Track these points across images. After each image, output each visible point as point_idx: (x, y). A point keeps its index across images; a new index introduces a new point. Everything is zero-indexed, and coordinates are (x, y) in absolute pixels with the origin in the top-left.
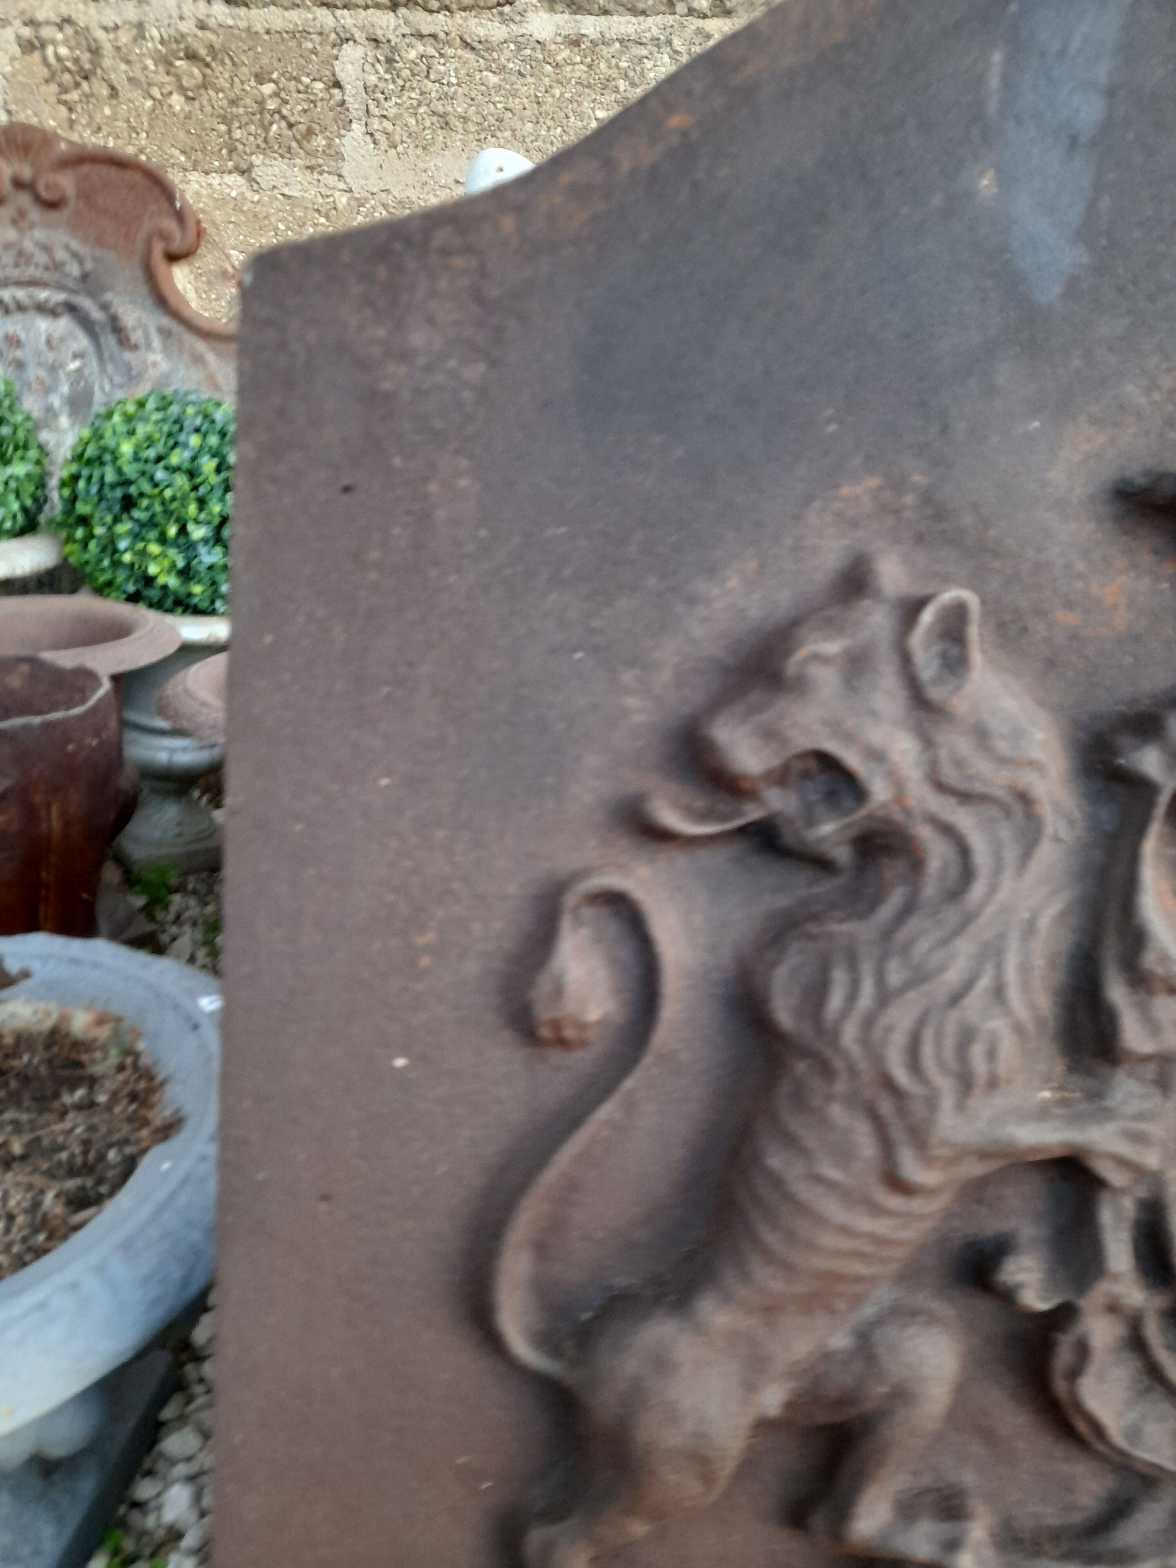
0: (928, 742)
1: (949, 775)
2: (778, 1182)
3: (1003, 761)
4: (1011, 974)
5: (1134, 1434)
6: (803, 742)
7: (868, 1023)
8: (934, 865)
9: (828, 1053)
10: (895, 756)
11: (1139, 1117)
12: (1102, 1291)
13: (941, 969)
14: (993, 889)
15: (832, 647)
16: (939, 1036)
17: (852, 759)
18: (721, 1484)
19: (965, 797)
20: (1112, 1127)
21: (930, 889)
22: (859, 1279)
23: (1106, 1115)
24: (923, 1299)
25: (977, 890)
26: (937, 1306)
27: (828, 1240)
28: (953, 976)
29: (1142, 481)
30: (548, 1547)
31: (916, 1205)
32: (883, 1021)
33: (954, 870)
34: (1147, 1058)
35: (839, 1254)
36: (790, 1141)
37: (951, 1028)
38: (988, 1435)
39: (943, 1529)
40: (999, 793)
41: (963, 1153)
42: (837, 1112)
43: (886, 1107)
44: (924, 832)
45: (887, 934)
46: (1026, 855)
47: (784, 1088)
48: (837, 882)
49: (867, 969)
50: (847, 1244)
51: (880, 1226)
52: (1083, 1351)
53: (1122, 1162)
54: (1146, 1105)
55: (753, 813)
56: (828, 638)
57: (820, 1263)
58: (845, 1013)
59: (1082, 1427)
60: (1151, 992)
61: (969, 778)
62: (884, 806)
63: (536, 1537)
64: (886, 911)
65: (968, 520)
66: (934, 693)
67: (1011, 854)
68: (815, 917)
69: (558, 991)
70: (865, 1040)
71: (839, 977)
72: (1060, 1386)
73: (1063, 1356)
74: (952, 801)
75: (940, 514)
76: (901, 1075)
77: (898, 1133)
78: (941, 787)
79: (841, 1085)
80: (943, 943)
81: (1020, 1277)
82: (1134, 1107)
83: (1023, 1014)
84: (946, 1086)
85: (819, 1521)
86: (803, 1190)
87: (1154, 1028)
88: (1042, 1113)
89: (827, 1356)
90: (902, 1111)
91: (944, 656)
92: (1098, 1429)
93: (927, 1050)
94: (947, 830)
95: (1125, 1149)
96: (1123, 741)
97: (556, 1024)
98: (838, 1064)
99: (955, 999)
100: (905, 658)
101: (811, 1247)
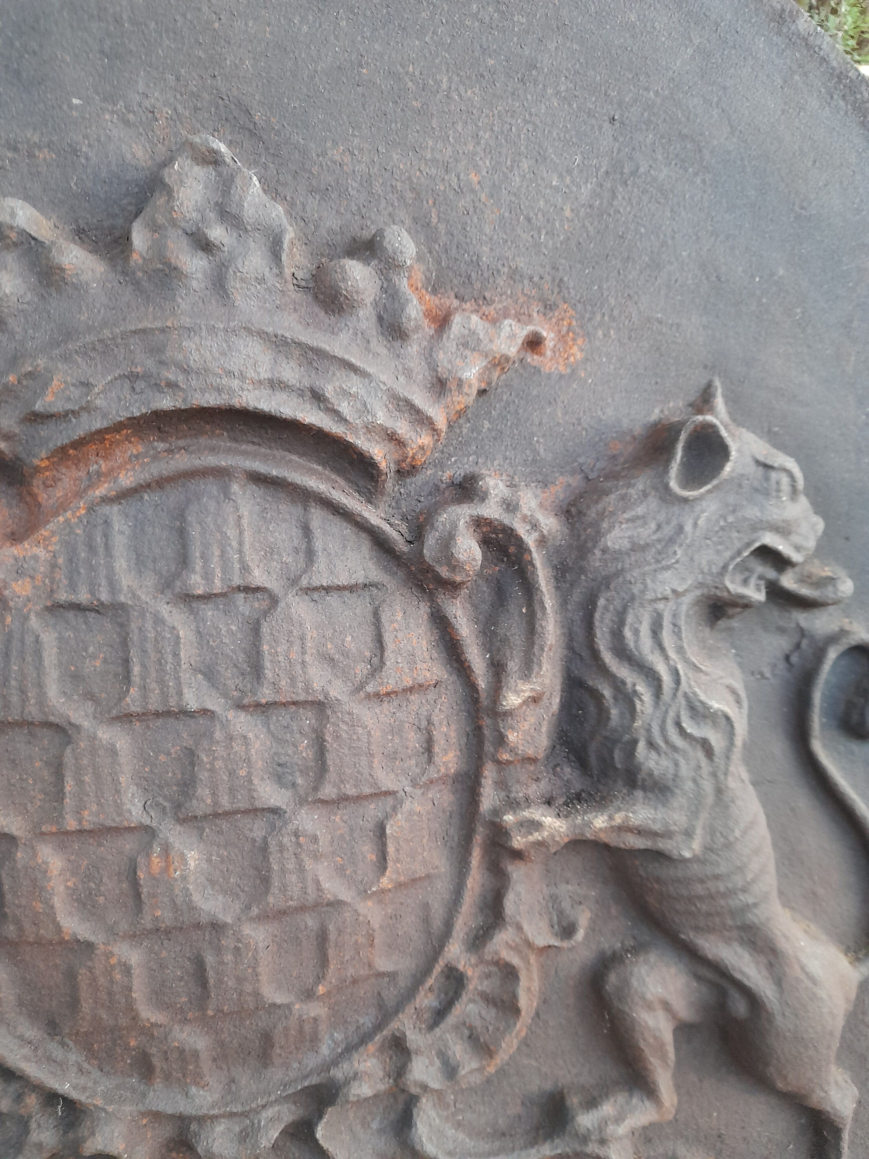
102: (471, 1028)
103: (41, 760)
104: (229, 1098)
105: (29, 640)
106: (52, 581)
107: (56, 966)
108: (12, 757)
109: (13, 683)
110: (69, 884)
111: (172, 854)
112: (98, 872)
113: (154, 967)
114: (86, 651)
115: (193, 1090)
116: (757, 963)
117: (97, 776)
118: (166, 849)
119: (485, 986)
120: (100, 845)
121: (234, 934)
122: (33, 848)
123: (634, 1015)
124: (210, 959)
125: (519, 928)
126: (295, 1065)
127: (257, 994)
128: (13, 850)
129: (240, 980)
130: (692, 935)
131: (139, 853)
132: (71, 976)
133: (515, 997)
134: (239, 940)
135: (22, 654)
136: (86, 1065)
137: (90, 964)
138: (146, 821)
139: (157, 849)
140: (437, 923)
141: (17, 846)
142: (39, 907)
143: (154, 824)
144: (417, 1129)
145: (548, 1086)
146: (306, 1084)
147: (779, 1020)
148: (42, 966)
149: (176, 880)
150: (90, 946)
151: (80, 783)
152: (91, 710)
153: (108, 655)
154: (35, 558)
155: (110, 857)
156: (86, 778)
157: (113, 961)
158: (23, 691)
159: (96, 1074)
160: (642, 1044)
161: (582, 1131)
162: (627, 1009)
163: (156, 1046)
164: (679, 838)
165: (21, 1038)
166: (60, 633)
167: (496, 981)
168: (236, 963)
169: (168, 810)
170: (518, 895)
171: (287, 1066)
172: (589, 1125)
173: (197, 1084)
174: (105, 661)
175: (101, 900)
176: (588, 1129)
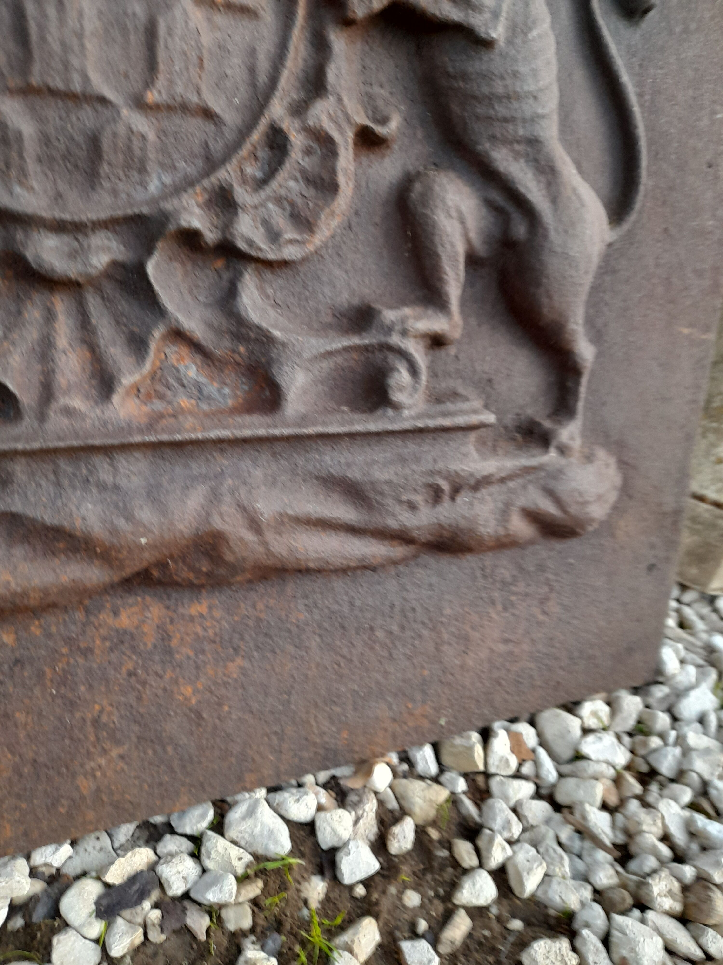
102: (292, 204)
116: (539, 182)
119: (306, 163)
123: (436, 218)
125: (340, 100)
130: (487, 145)
133: (333, 172)
140: (262, 78)
144: (241, 297)
145: (356, 301)
147: (552, 235)
160: (440, 250)
161: (387, 322)
162: (428, 212)
164: (487, 15)
167: (315, 159)
170: (339, 69)
172: (393, 319)
173: (21, 183)
176: (392, 321)
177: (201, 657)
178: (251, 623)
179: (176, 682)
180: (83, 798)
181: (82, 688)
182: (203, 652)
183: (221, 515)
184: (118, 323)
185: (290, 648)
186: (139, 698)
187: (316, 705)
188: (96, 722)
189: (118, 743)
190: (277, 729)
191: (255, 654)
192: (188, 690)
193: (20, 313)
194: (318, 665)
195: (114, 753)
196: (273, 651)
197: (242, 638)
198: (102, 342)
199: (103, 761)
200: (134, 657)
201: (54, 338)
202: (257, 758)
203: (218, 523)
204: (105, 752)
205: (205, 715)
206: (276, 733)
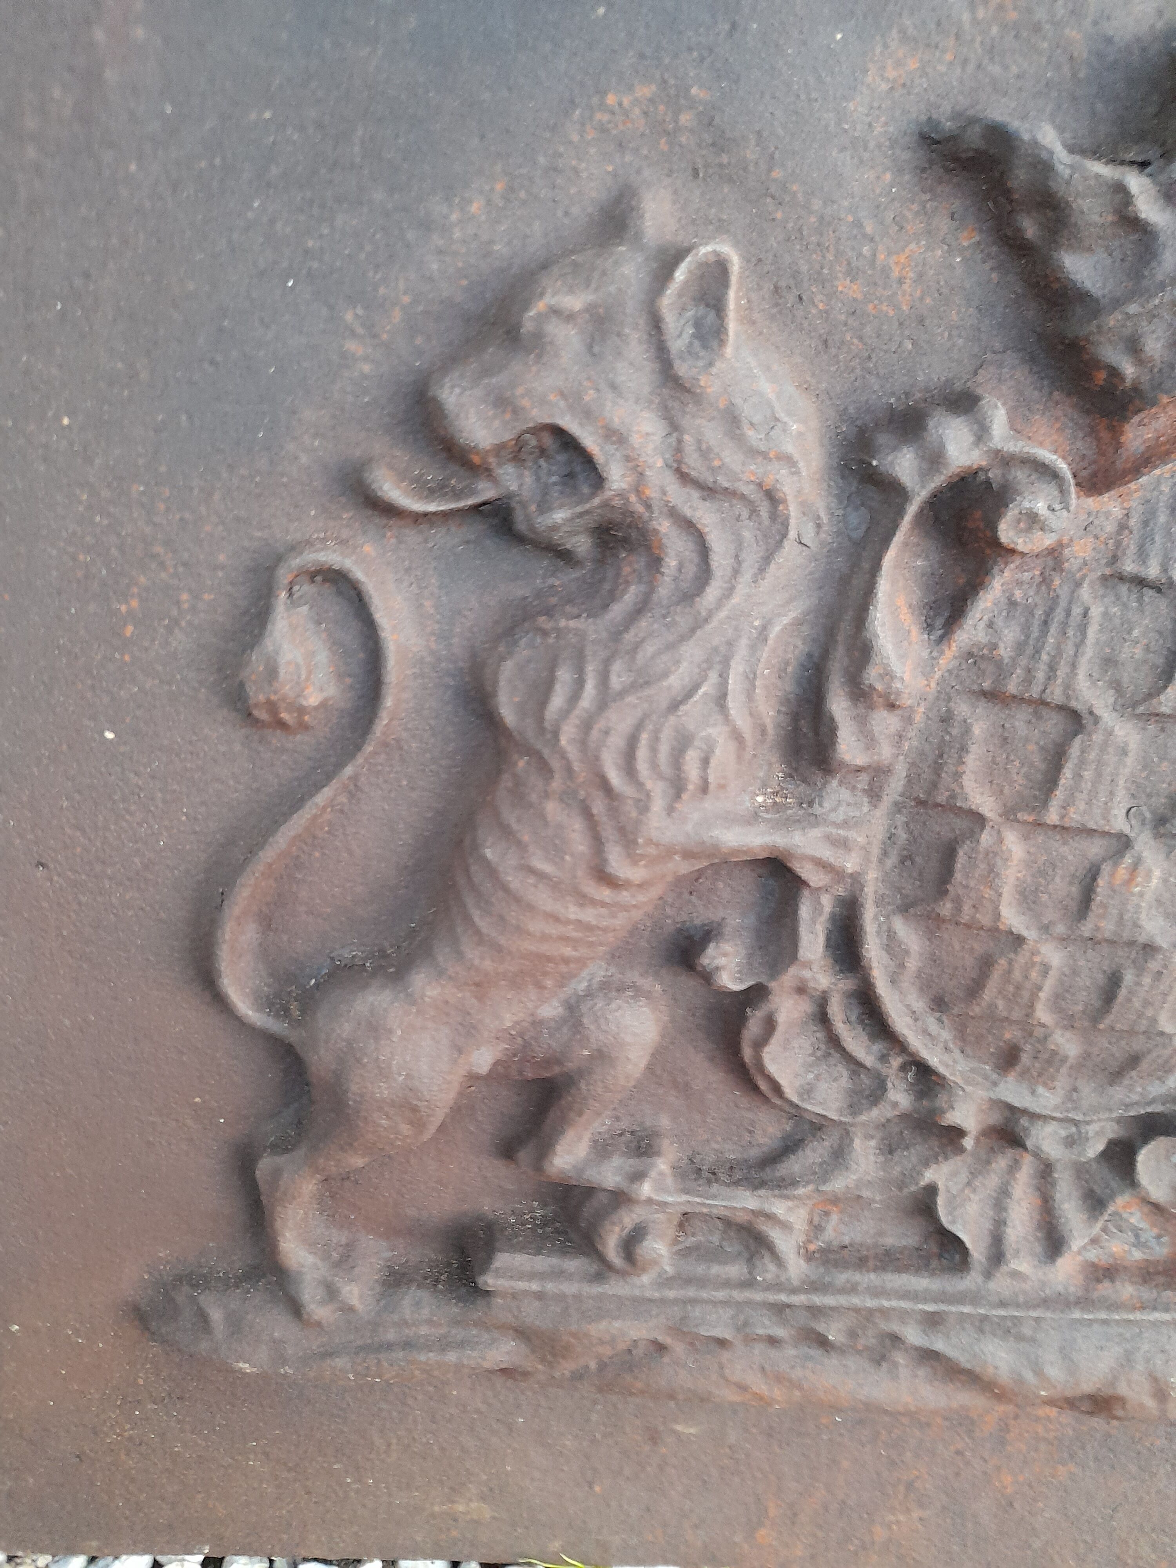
0: (674, 427)
1: (694, 463)
2: (492, 872)
3: (754, 453)
4: (734, 682)
5: (808, 1091)
6: (539, 415)
7: (587, 726)
8: (671, 563)
9: (546, 752)
10: (635, 440)
11: (845, 824)
12: (791, 975)
13: (666, 675)
14: (729, 592)
15: (575, 302)
16: (655, 739)
17: (590, 441)
18: (432, 1129)
19: (710, 491)
20: (816, 833)
21: (664, 590)
22: (566, 961)
23: (815, 820)
24: (634, 976)
25: (712, 593)
26: (647, 983)
27: (536, 926)
28: (676, 681)
29: (948, 125)
30: (277, 1173)
31: (625, 896)
32: (600, 724)
33: (691, 570)
34: (859, 770)
35: (545, 938)
36: (507, 832)
37: (667, 735)
38: (684, 1089)
39: (632, 1163)
40: (746, 490)
41: (669, 852)
42: (552, 808)
43: (598, 807)
44: (664, 526)
45: (616, 635)
46: (767, 559)
47: (506, 781)
48: (575, 574)
49: (591, 670)
50: (553, 930)
51: (589, 915)
52: (770, 1025)
53: (822, 865)
54: (853, 813)
55: (486, 492)
56: (571, 291)
57: (528, 946)
58: (565, 713)
59: (763, 1086)
60: (871, 707)
61: (713, 470)
62: (621, 495)
63: (265, 1165)
64: (618, 610)
65: (751, 153)
66: (682, 369)
67: (751, 557)
68: (549, 612)
69: (272, 672)
70: (583, 743)
71: (564, 675)
72: (747, 1053)
73: (753, 1027)
74: (696, 494)
75: (720, 145)
76: (615, 778)
77: (608, 832)
78: (684, 478)
79: (557, 784)
80: (671, 647)
81: (722, 961)
82: (839, 816)
83: (743, 722)
84: (658, 790)
85: (524, 1155)
86: (514, 881)
87: (870, 741)
88: (753, 817)
89: (537, 1023)
90: (614, 811)
91: (698, 324)
92: (777, 1088)
93: (642, 753)
94: (689, 526)
95: (827, 853)
96: (883, 439)
97: (272, 707)
98: (555, 764)
99: (674, 706)
100: (656, 323)
101: (519, 930)
103: (1037, 744)
104: (1070, 1105)
105: (1077, 611)
106: (1118, 544)
107: (972, 949)
108: (1006, 734)
109: (1045, 657)
110: (1019, 875)
111: (1141, 868)
112: (1054, 870)
113: (1067, 973)
114: (1129, 632)
115: (1040, 1090)
117: (1099, 774)
118: (1137, 863)
120: (1065, 843)
121: (1162, 959)
122: (999, 832)
124: (1129, 977)
126: (1139, 1089)
127: (1154, 1021)
128: (977, 830)
129: (1146, 1003)
131: (1104, 860)
132: (986, 964)
134: (1165, 966)
135: (1064, 625)
136: (951, 1046)
137: (1012, 956)
138: (1127, 830)
139: (1128, 860)
141: (983, 827)
142: (988, 893)
143: (1132, 835)
146: (1149, 1110)
148: (957, 947)
149: (1133, 894)
150: (1019, 940)
151: (1078, 776)
152: (1111, 700)
153: (1153, 643)
154: (1108, 514)
155: (1070, 858)
156: (1086, 773)
157: (1037, 959)
158: (1052, 668)
159: (957, 1054)
163: (1031, 1044)
165: (908, 1006)
166: (1106, 608)
168: (1152, 987)
169: (1147, 821)
171: (1131, 1089)
173: (1045, 1085)
174: (1147, 648)
175: (1044, 897)
177: (1032, 1454)
178: (1098, 1436)
179: (998, 1469)
180: (873, 1543)
181: (909, 1454)
182: (1037, 1450)
183: (1129, 1382)
184: (1079, 1178)
185: (1133, 1468)
186: (957, 1474)
187: (1142, 1528)
188: (910, 1486)
189: (921, 1506)
190: (1089, 1539)
191: (1091, 1464)
192: (1008, 1479)
193: (989, 1162)
194: (1159, 1492)
195: (915, 1515)
196: (1113, 1467)
197: (1083, 1448)
198: (1058, 1196)
199: (901, 1518)
200: (967, 1440)
201: (1013, 1187)
202: (1056, 1558)
203: (1122, 1389)
204: (908, 1511)
205: (1016, 1505)
206: (1086, 1542)
